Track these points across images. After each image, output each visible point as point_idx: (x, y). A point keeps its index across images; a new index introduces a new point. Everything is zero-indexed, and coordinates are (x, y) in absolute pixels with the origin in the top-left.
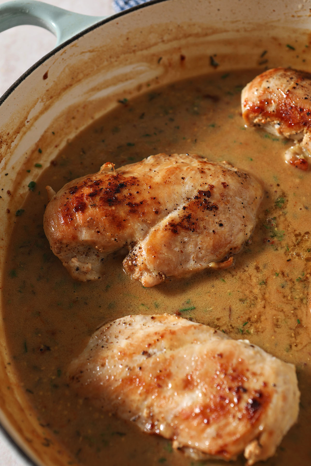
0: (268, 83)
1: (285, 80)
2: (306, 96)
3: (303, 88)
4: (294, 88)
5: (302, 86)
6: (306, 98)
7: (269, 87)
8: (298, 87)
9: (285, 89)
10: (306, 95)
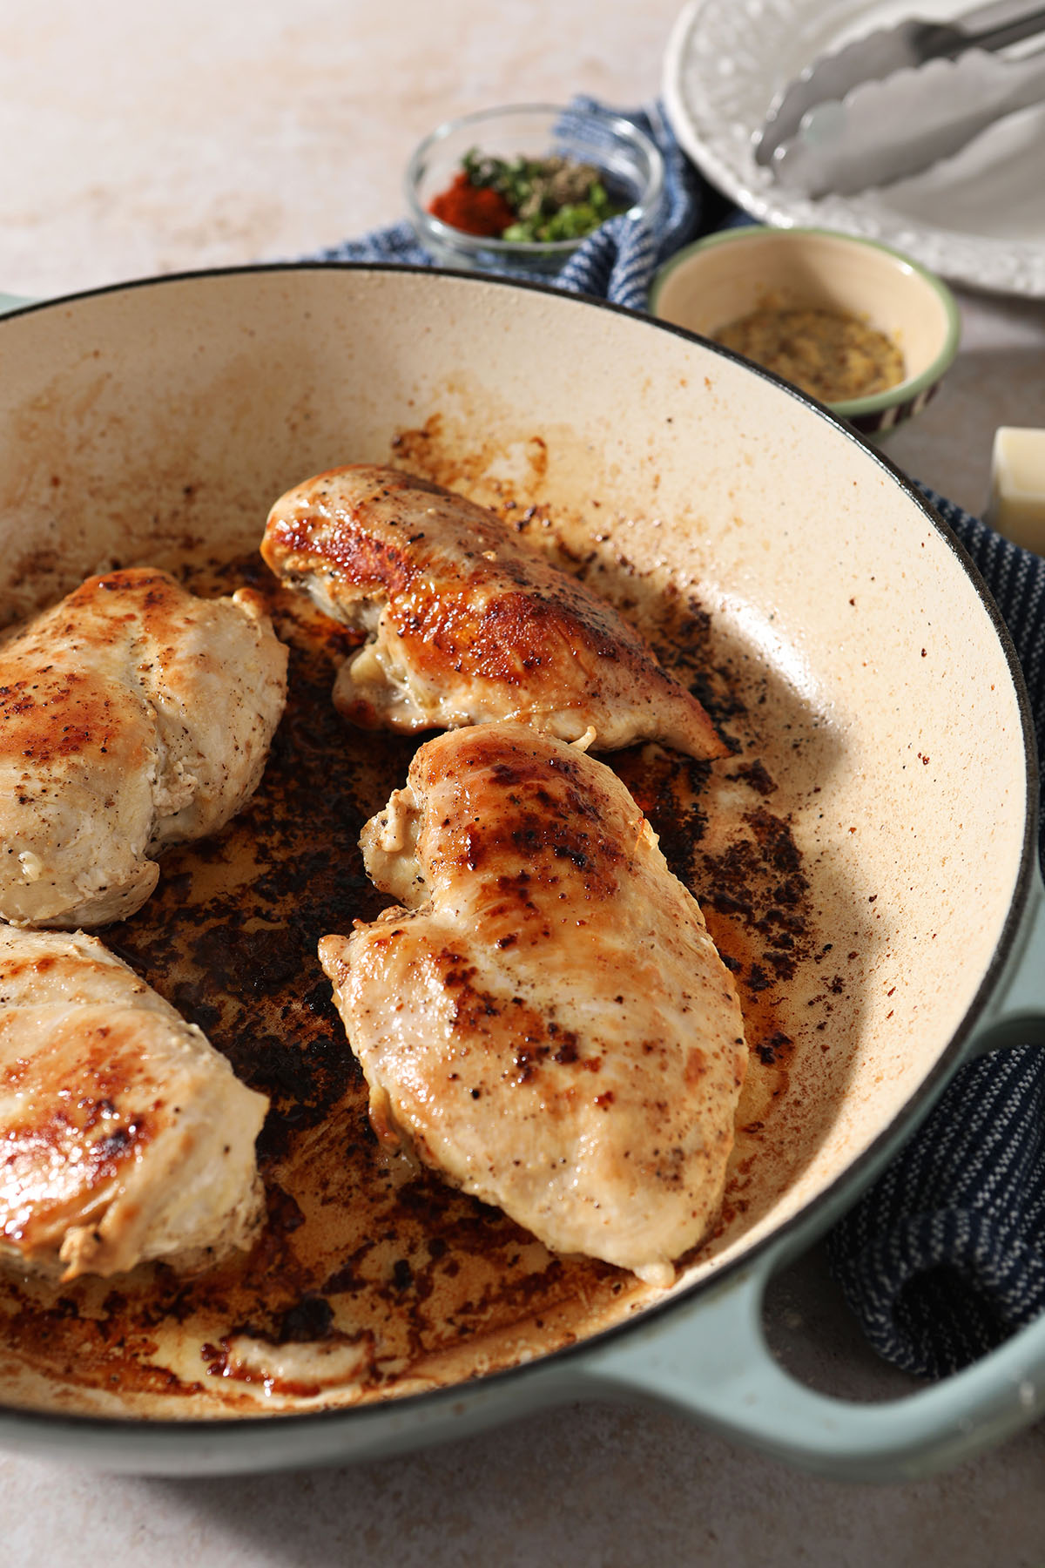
0: (327, 484)
1: (366, 483)
2: (396, 520)
3: (397, 503)
4: (376, 499)
5: (396, 499)
6: (393, 523)
7: (324, 493)
8: (386, 498)
9: (355, 500)
10: (397, 516)
